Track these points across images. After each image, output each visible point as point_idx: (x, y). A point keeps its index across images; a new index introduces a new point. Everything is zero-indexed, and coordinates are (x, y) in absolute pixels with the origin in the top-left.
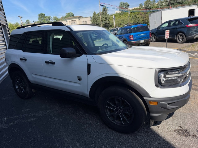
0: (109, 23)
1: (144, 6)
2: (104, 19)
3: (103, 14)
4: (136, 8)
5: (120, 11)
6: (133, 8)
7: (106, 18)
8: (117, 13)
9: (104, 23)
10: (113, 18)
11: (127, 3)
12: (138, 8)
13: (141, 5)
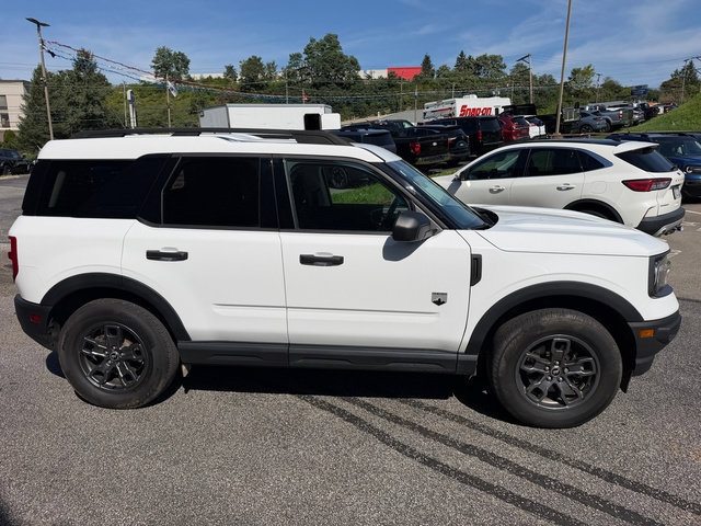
0: (101, 116)
1: (242, 74)
2: (81, 99)
3: (79, 79)
4: (214, 76)
5: (158, 79)
6: (206, 76)
7: (87, 97)
8: (146, 84)
9: (83, 114)
10: (129, 98)
11: (183, 55)
12: (222, 76)
13: (230, 70)
